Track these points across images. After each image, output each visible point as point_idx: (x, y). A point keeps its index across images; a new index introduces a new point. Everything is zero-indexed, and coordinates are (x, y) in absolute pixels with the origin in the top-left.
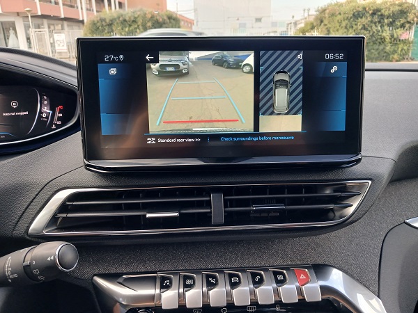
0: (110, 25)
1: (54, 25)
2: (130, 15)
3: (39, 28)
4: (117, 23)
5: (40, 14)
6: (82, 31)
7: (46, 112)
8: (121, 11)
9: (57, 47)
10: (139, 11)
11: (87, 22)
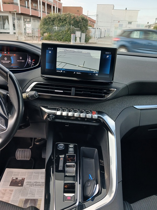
0: (53, 21)
1: (26, 19)
2: (63, 16)
3: (19, 20)
4: (56, 20)
5: (20, 12)
6: (39, 23)
7: (30, 61)
8: (59, 14)
9: (27, 31)
10: (68, 14)
11: (42, 19)
